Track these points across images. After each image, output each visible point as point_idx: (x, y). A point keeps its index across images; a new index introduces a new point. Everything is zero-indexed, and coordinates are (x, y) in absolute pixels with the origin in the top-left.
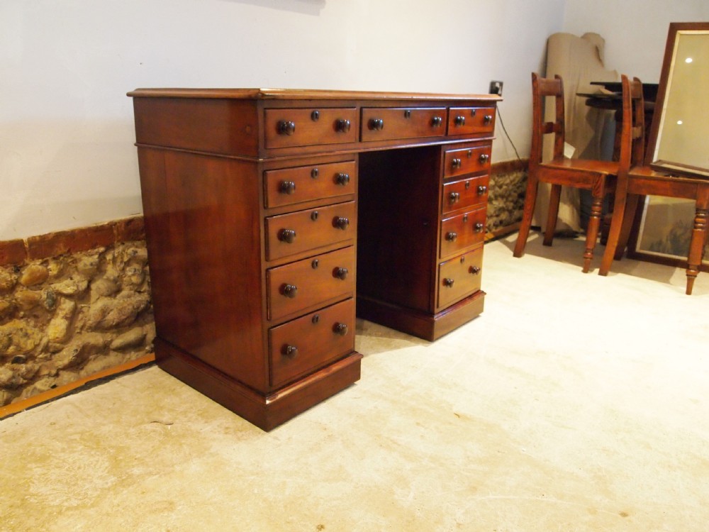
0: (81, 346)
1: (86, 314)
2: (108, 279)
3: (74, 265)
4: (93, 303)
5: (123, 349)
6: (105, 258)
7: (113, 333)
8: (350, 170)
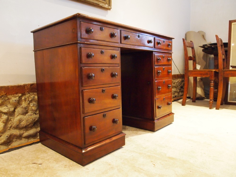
0: (9, 135)
1: (13, 121)
2: (22, 107)
3: (8, 101)
4: (16, 117)
5: (28, 137)
6: (21, 99)
7: (24, 130)
8: (117, 53)
